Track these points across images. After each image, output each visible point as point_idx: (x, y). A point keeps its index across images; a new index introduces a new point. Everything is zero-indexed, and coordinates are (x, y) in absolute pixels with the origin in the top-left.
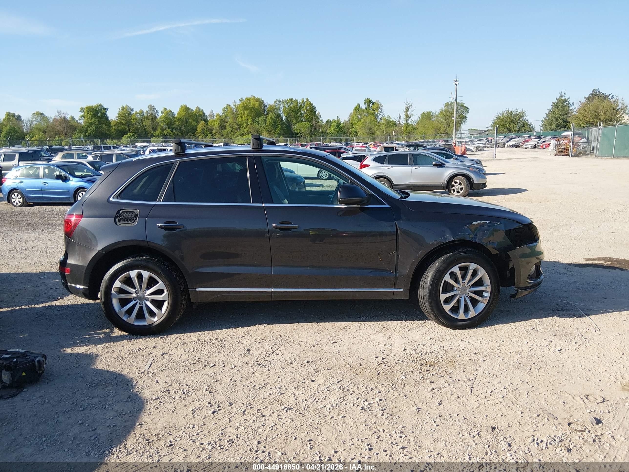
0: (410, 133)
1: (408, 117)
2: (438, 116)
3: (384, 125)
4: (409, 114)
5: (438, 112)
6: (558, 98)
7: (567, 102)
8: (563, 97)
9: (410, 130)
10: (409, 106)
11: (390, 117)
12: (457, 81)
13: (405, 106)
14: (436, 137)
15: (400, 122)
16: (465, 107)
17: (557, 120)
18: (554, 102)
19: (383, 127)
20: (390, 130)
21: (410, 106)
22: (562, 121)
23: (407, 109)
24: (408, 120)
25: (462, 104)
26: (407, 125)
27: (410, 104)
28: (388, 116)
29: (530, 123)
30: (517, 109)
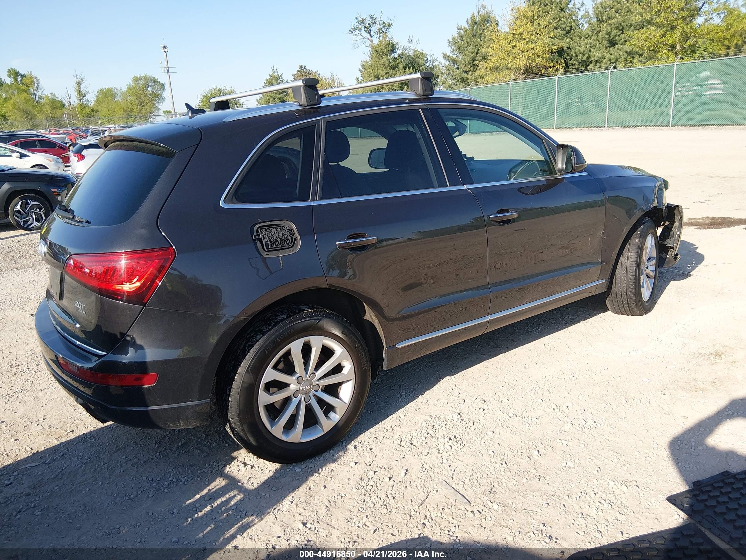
0: (88, 116)
1: (81, 95)
2: (125, 94)
3: (48, 107)
4: (83, 90)
5: (125, 88)
6: (271, 74)
7: (281, 79)
8: (276, 73)
9: (88, 112)
10: (80, 80)
11: (54, 95)
12: (165, 47)
13: (75, 80)
14: (129, 121)
15: (70, 102)
16: (160, 82)
17: (274, 99)
18: (268, 78)
19: (47, 109)
20: (58, 113)
21: (82, 80)
22: (279, 101)
23: (79, 84)
24: (82, 99)
25: (154, 78)
26: (83, 106)
27: (82, 77)
28: (51, 94)
29: (241, 103)
30: (225, 87)
